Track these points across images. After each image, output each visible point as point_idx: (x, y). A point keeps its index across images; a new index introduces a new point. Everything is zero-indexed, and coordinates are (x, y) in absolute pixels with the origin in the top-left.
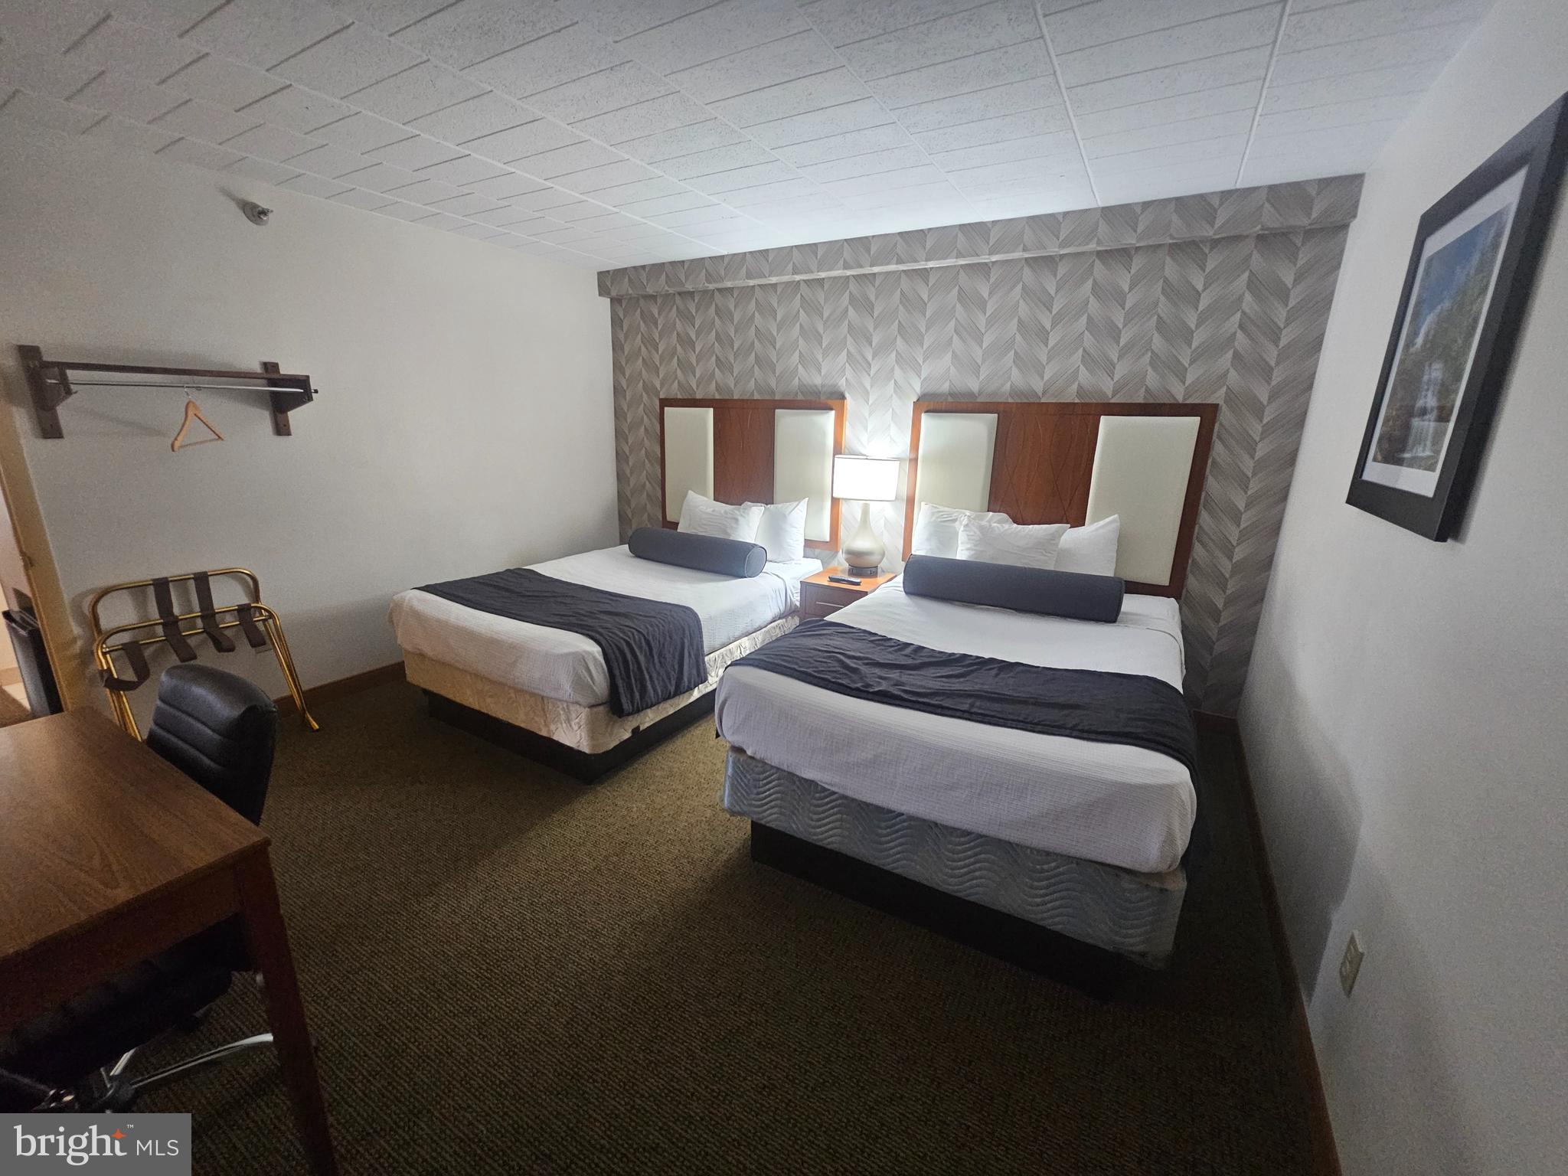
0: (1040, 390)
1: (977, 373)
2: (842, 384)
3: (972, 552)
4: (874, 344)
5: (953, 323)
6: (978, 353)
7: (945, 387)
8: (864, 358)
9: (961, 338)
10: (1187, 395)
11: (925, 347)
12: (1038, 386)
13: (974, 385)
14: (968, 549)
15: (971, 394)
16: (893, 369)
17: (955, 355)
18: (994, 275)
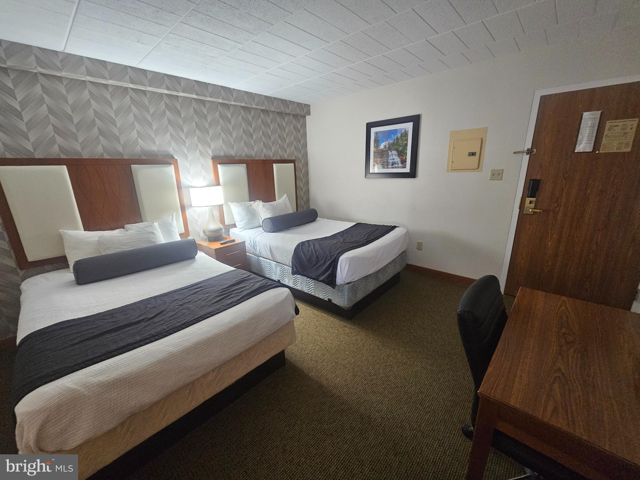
0: (254, 155)
1: (233, 148)
2: (171, 150)
3: (272, 213)
4: (185, 132)
5: (220, 126)
6: (232, 141)
7: (222, 154)
8: (181, 138)
9: (224, 133)
10: (288, 157)
11: (210, 135)
12: (253, 154)
13: (233, 153)
14: (269, 213)
15: (232, 156)
16: (197, 145)
17: (223, 140)
18: (232, 109)
